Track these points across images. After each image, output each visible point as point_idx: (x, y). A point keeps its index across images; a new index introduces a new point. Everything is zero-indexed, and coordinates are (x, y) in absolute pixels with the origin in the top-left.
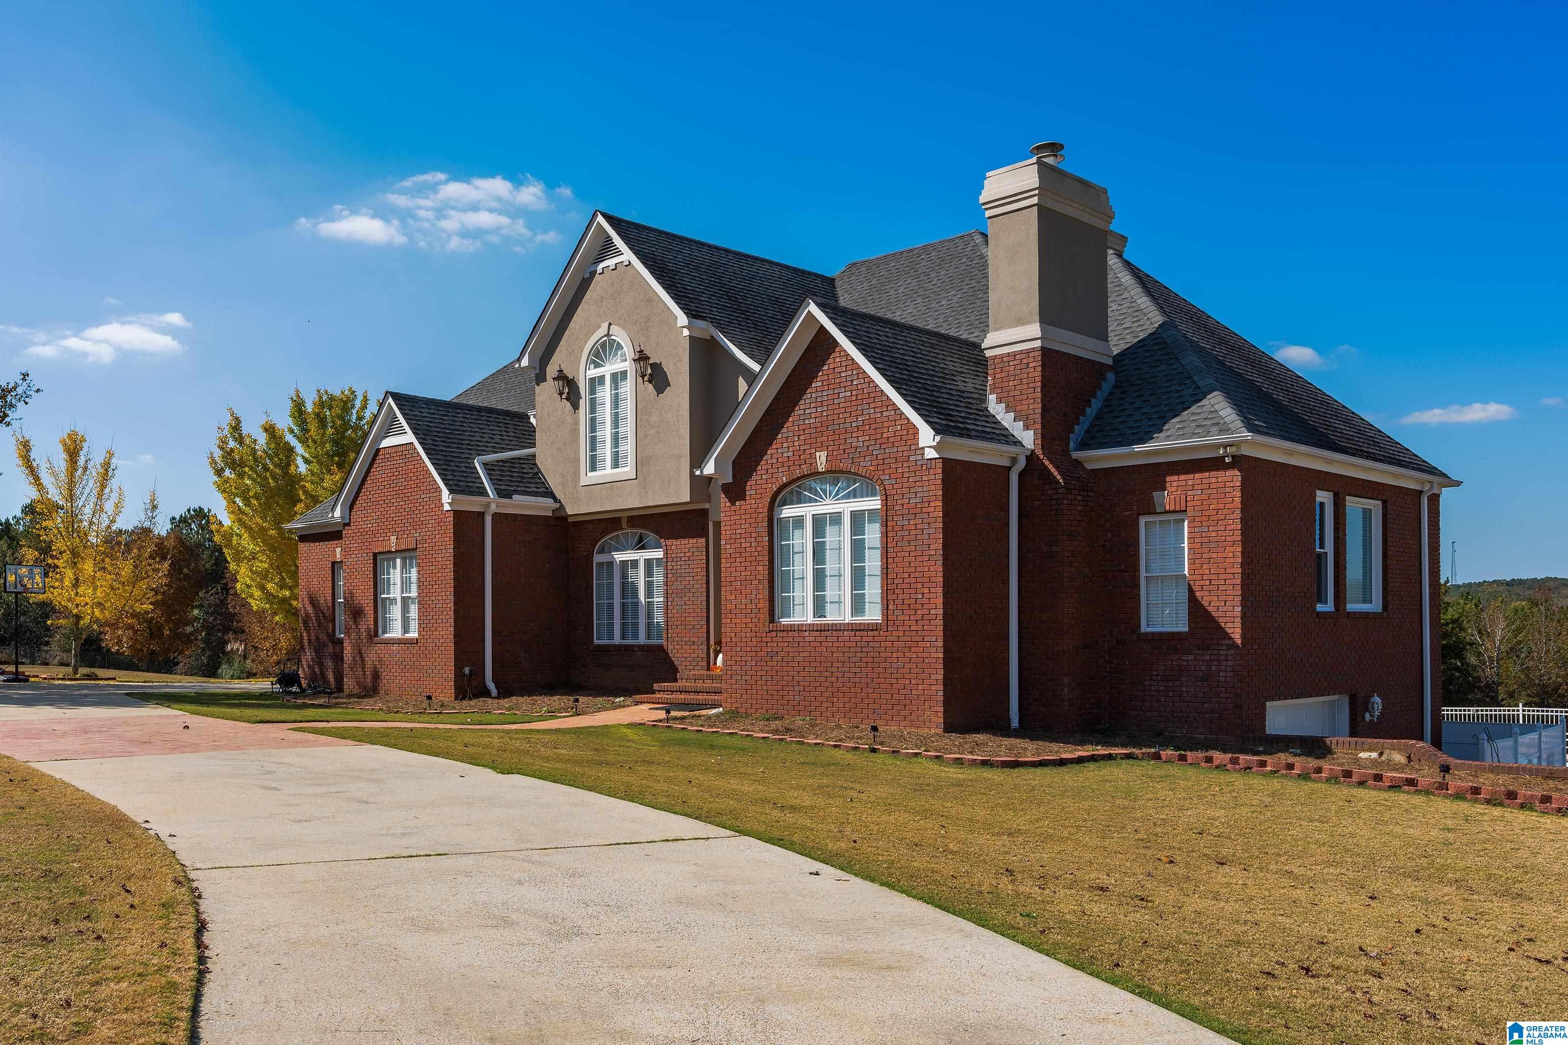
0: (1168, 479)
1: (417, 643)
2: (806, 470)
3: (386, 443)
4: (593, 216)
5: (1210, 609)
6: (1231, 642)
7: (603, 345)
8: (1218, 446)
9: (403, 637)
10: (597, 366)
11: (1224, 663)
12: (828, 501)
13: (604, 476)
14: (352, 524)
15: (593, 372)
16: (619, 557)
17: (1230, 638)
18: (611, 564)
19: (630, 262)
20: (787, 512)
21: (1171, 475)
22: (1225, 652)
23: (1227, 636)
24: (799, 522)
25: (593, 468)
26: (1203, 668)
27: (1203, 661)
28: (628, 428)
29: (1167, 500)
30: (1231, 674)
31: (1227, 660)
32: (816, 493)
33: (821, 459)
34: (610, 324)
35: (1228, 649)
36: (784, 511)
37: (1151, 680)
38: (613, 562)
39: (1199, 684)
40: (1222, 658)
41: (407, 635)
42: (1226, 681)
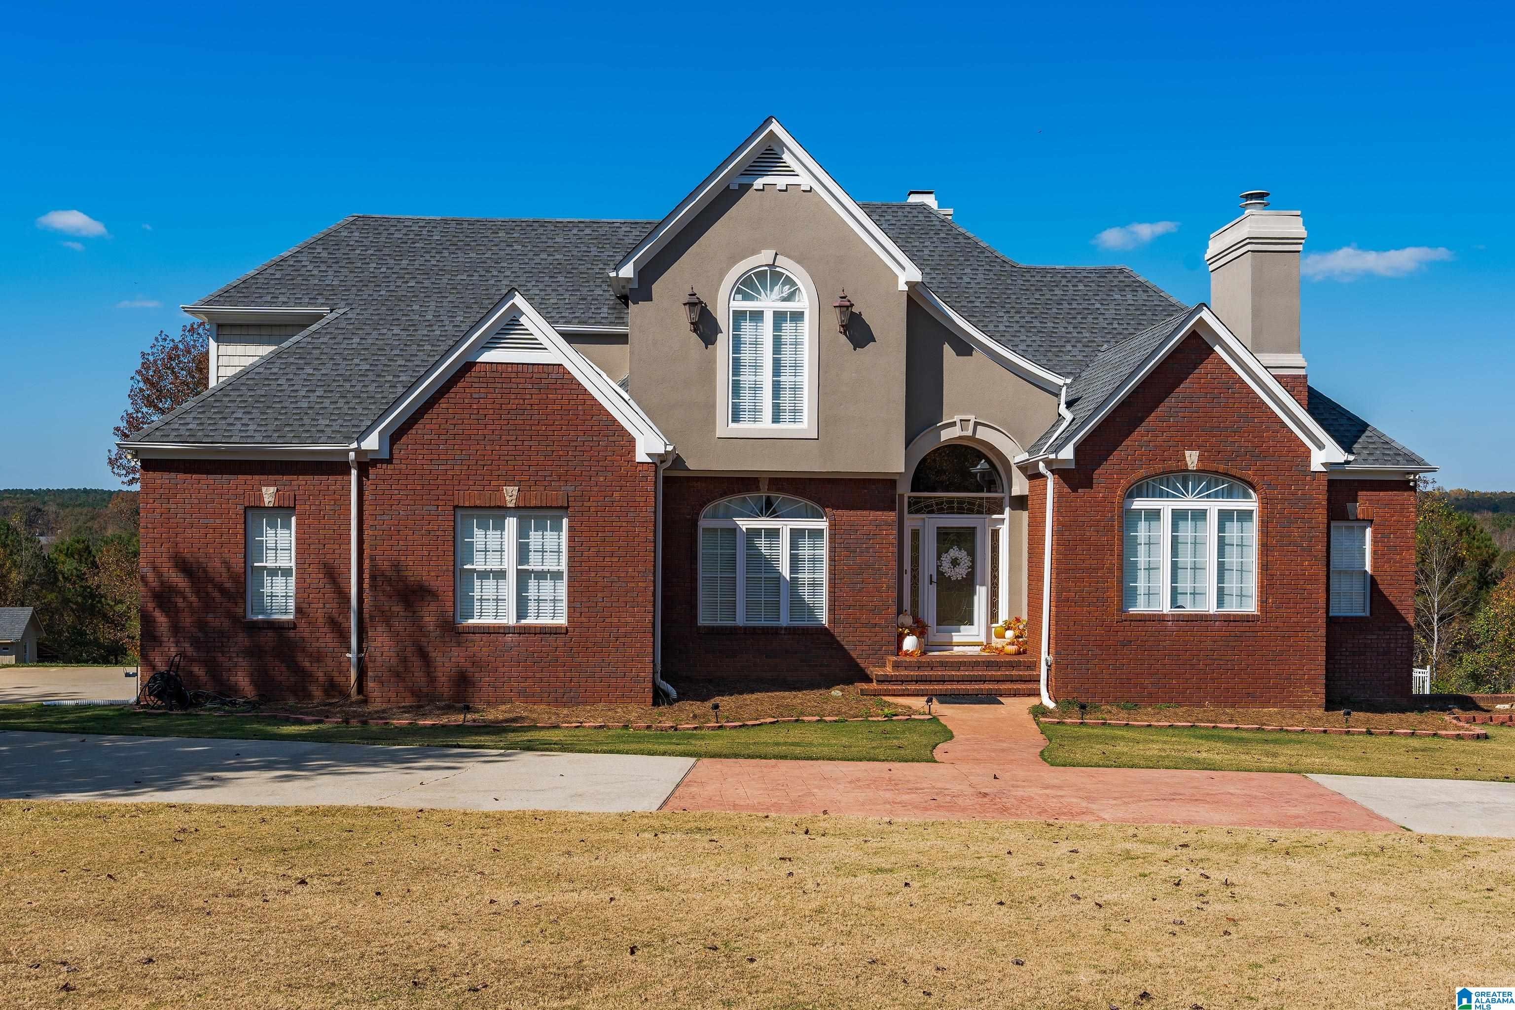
0: (1360, 493)
1: (566, 633)
2: (1172, 464)
3: (488, 357)
4: (765, 122)
5: (1391, 598)
6: (1406, 625)
7: (761, 275)
8: (1409, 473)
9: (518, 624)
10: (746, 297)
11: (1401, 641)
12: (1190, 498)
13: (760, 430)
14: (394, 461)
15: (740, 304)
16: (744, 524)
17: (1406, 622)
18: (734, 531)
19: (811, 188)
20: (1139, 504)
21: (1362, 490)
22: (1401, 633)
23: (1403, 619)
24: (1154, 515)
25: (736, 418)
26: (1384, 645)
27: (1384, 639)
28: (807, 378)
29: (1359, 510)
30: (1406, 650)
31: (1402, 639)
32: (1176, 489)
33: (1192, 458)
34: (776, 254)
35: (1404, 630)
36: (1135, 503)
37: (1341, 655)
38: (735, 529)
39: (1381, 657)
40: (1399, 637)
41: (523, 622)
42: (1401, 655)
